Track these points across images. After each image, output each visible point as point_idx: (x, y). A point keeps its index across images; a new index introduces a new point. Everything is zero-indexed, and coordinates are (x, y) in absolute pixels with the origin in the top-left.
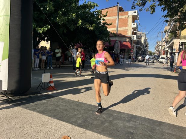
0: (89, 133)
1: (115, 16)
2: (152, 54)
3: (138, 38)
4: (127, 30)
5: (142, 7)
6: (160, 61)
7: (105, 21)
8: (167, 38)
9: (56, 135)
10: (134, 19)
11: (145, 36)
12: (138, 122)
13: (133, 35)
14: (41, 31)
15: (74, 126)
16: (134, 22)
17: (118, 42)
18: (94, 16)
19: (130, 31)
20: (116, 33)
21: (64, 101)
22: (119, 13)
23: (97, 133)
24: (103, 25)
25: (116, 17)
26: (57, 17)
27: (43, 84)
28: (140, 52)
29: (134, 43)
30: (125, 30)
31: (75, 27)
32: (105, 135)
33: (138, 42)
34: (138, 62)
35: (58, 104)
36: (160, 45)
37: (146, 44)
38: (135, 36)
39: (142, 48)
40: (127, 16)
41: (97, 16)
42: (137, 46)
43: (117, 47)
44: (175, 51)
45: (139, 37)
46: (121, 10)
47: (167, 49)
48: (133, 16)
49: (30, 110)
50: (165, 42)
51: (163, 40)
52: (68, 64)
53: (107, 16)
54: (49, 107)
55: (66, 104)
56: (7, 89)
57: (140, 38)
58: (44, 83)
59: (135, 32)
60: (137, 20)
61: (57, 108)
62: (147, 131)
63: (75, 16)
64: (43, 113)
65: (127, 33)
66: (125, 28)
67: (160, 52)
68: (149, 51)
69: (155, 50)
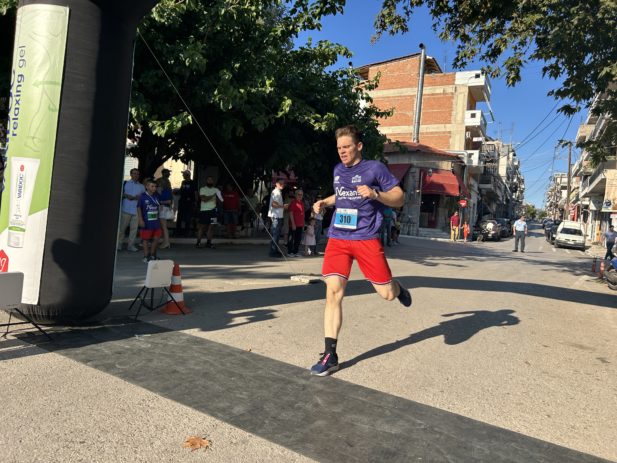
0: (259, 444)
1: (410, 86)
2: (537, 217)
3: (485, 162)
4: (450, 132)
5: (489, 63)
6: (558, 241)
7: (372, 101)
8: (585, 163)
9: (158, 443)
10: (475, 97)
11: (511, 155)
13: (470, 152)
14: (163, 128)
16: (475, 109)
17: (418, 171)
18: (335, 86)
19: (457, 137)
20: (411, 141)
21: (205, 349)
22: (424, 76)
23: (282, 444)
24: (366, 115)
25: (414, 91)
26: (215, 87)
27: (150, 292)
28: (494, 208)
29: (474, 176)
30: (444, 133)
31: (269, 120)
32: (305, 452)
33: (487, 175)
34: (483, 241)
35: (185, 355)
36: (564, 188)
37: (515, 180)
38: (476, 154)
39: (499, 193)
40: (450, 89)
41: (344, 86)
42: (482, 186)
43: (415, 189)
44: (610, 209)
45: (491, 159)
46: (430, 67)
47: (586, 202)
48: (471, 89)
49: (96, 367)
50: (580, 176)
52: (246, 237)
53: (377, 86)
54: (155, 363)
55: (210, 358)
56: (35, 303)
57: (492, 161)
58: (153, 289)
59: (475, 139)
60: (484, 100)
61: (180, 369)
62: (442, 450)
63: (271, 85)
64: (133, 378)
65: (448, 142)
66: (442, 125)
67: (563, 210)
68: (524, 204)
69: (548, 204)
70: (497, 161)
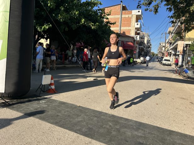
1: (118, 15)
2: (155, 56)
3: (141, 39)
4: (130, 30)
7: (108, 19)
8: (171, 39)
10: (138, 18)
11: (148, 37)
12: (147, 131)
13: (136, 36)
14: (41, 29)
15: (78, 135)
16: (138, 22)
17: (121, 42)
18: (97, 14)
19: (133, 31)
20: (118, 32)
21: (66, 106)
22: (122, 12)
24: (106, 24)
27: (43, 86)
28: (143, 53)
29: (137, 43)
30: (129, 30)
31: (77, 26)
33: (141, 43)
35: (60, 109)
36: (163, 47)
37: (149, 44)
38: (138, 36)
39: (145, 49)
40: (130, 16)
41: (100, 14)
42: (140, 46)
44: (179, 53)
46: (124, 8)
47: (171, 51)
48: (137, 16)
50: (169, 43)
51: (167, 41)
53: (110, 14)
54: (50, 113)
55: (69, 110)
56: (4, 92)
57: (143, 39)
59: (138, 32)
60: (141, 19)
61: (59, 114)
65: (130, 33)
66: (128, 27)
67: (163, 53)
68: (151, 52)
69: (158, 52)
70: (144, 39)
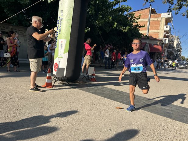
1: (146, 18)
7: (137, 23)
13: (165, 39)
16: (167, 25)
17: (148, 45)
18: (127, 19)
24: (135, 27)
29: (166, 47)
30: (157, 33)
33: (170, 46)
39: (174, 52)
42: (169, 50)
46: (153, 12)
59: (167, 35)
65: (158, 36)
70: (174, 42)
